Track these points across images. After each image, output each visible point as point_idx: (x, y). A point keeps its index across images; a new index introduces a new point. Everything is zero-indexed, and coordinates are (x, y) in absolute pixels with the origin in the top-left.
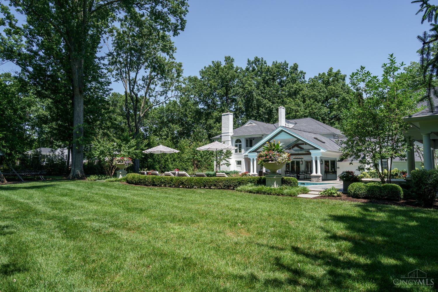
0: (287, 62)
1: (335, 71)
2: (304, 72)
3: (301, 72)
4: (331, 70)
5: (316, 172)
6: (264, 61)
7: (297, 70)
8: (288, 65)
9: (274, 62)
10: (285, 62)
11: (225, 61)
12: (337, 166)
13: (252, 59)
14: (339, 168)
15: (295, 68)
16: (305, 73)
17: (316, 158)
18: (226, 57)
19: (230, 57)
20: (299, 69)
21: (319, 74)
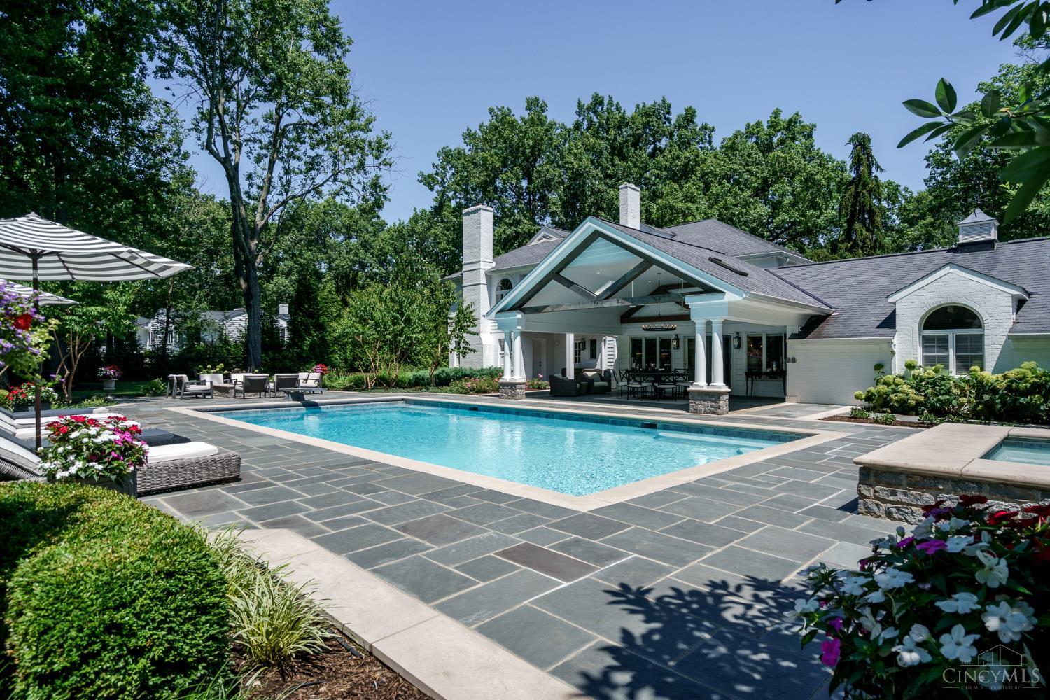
0: (668, 101)
1: (785, 117)
2: (710, 126)
3: (705, 128)
4: (777, 114)
5: (709, 380)
6: (615, 103)
7: (693, 122)
8: (669, 106)
9: (638, 106)
10: (664, 101)
11: (527, 109)
12: (789, 355)
13: (587, 101)
14: (794, 360)
15: (689, 117)
16: (713, 130)
17: (709, 324)
18: (528, 101)
19: (537, 99)
20: (699, 122)
21: (748, 126)
